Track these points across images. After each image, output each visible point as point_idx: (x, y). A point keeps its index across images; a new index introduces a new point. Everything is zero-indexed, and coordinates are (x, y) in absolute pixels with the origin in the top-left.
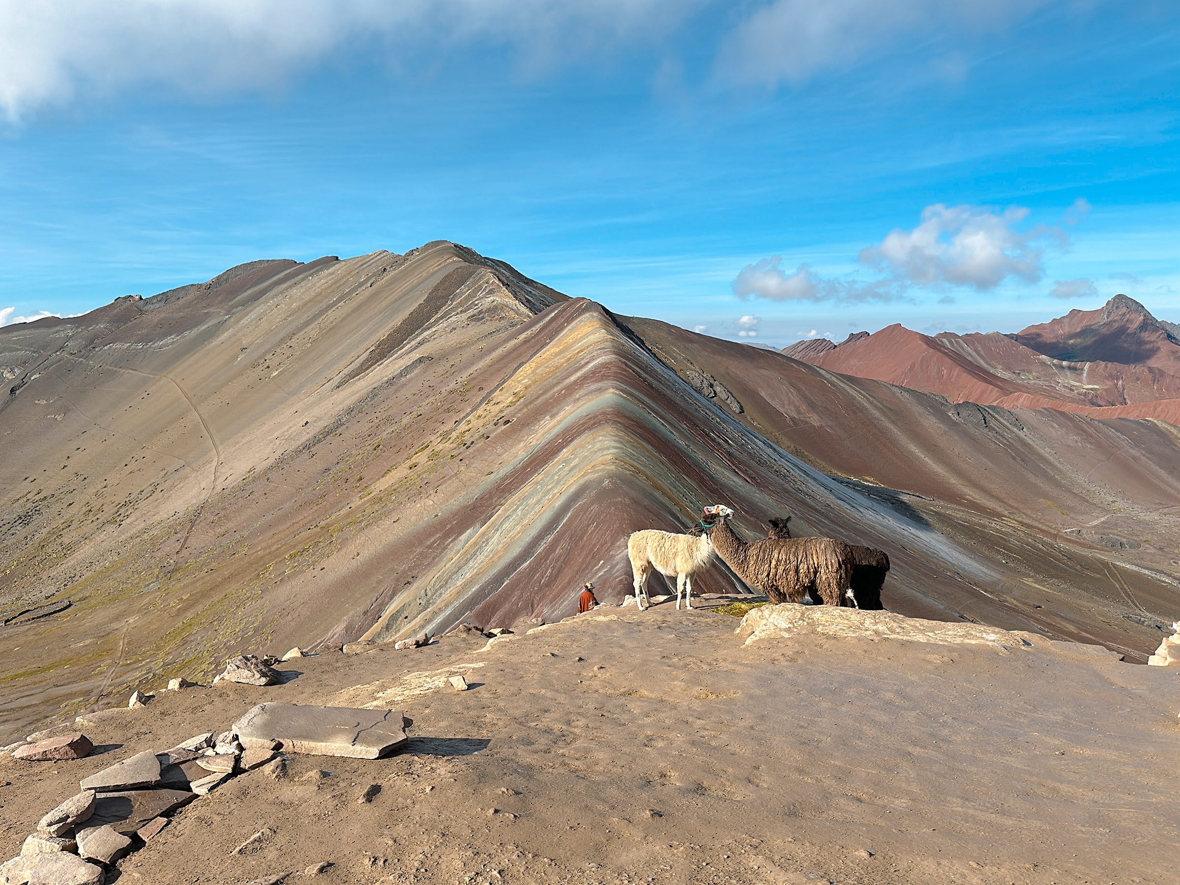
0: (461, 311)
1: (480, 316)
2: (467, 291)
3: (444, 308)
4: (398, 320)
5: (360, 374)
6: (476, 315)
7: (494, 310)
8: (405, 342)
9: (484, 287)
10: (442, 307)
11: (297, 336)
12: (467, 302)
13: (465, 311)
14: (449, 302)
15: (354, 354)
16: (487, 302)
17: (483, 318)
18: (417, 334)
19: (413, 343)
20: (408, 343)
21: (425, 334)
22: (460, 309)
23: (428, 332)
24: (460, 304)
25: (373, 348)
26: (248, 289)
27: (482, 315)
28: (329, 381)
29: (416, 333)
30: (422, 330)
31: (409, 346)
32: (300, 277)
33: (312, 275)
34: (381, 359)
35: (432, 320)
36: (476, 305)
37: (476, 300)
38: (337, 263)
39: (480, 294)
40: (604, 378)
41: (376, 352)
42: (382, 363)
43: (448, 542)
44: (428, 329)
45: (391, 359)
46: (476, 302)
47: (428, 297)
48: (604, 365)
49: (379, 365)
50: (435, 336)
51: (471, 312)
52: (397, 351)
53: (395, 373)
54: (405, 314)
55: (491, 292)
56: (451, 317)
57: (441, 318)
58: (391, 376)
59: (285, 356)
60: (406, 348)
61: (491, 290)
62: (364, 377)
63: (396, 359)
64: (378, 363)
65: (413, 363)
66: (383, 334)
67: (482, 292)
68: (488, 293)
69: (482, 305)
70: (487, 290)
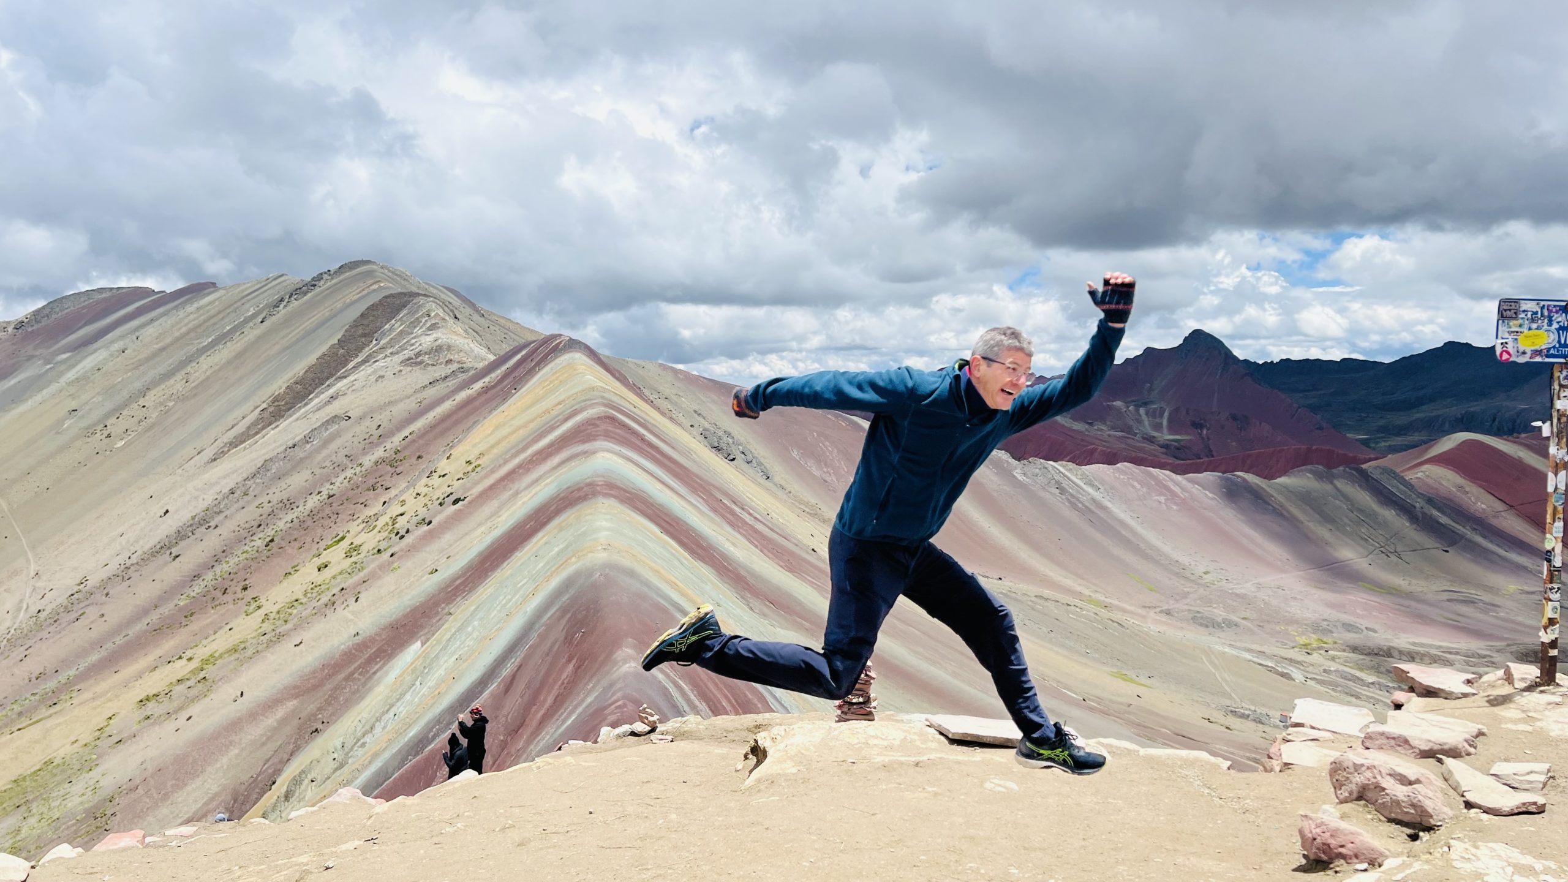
0: (391, 353)
1: (419, 360)
2: (400, 327)
3: (367, 349)
4: (299, 368)
5: (244, 441)
6: (412, 359)
7: (437, 350)
8: (310, 397)
9: (423, 321)
10: (363, 348)
11: (152, 393)
12: (399, 341)
13: (397, 353)
14: (374, 342)
15: (238, 413)
16: (427, 341)
17: (421, 363)
18: (328, 386)
19: (322, 396)
20: (316, 397)
21: (340, 385)
22: (390, 351)
23: (345, 381)
24: (390, 344)
25: (265, 405)
26: (81, 327)
27: (420, 358)
28: (199, 453)
29: (327, 383)
30: (336, 379)
31: (316, 401)
32: (159, 310)
33: (176, 307)
34: (276, 420)
35: (351, 365)
36: (413, 345)
37: (413, 338)
38: (214, 292)
39: (418, 331)
40: (591, 438)
41: (271, 409)
42: (276, 427)
43: (374, 670)
44: (345, 377)
45: (291, 419)
46: (413, 341)
47: (344, 335)
48: (591, 423)
49: (273, 429)
50: (354, 387)
51: (407, 353)
52: (300, 408)
53: (297, 439)
54: (312, 359)
55: (434, 327)
56: (377, 361)
57: (364, 362)
58: (290, 444)
59: (136, 419)
60: (313, 404)
61: (435, 324)
62: (250, 446)
63: (297, 419)
64: (273, 426)
65: (323, 424)
66: (279, 385)
67: (421, 328)
68: (429, 329)
69: (420, 345)
70: (428, 325)
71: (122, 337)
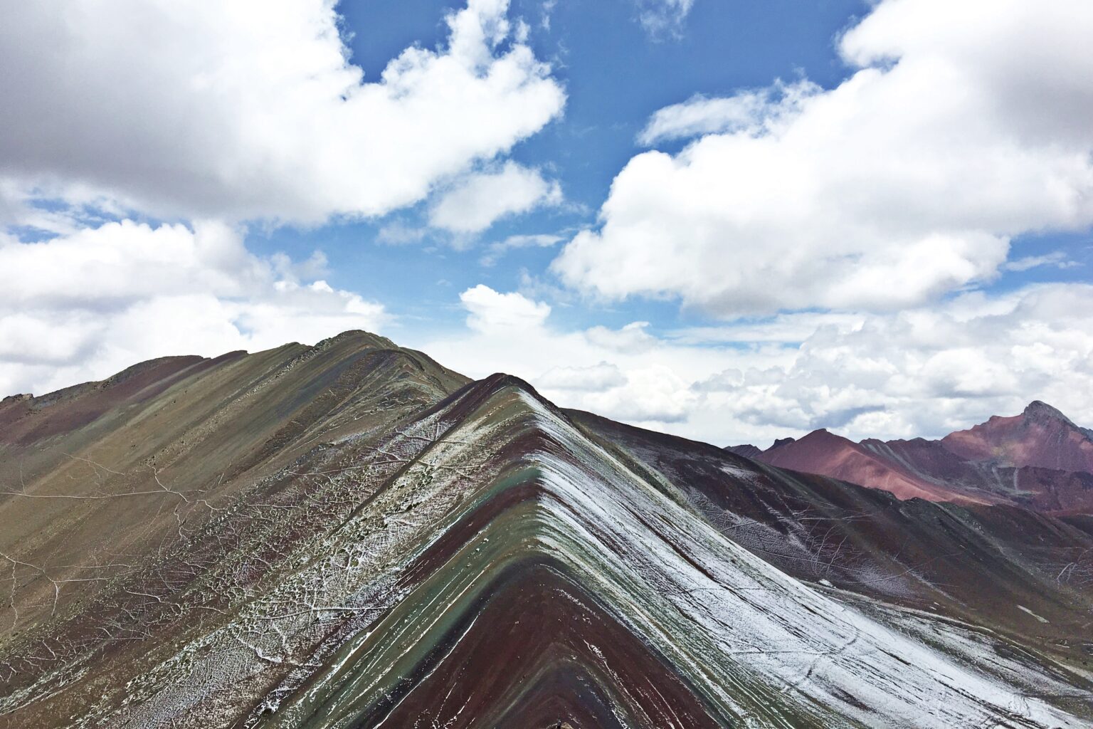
0: (370, 396)
2: (378, 376)
3: (352, 394)
6: (386, 400)
7: (406, 393)
8: (306, 430)
9: (397, 371)
10: (350, 393)
11: (191, 432)
12: (377, 387)
13: (374, 396)
14: (358, 388)
15: (251, 444)
16: (399, 385)
17: (393, 403)
18: (321, 421)
19: (315, 429)
20: (310, 430)
21: (329, 421)
22: (370, 394)
23: (333, 418)
24: (370, 389)
25: (270, 439)
26: (150, 384)
27: (392, 399)
29: (319, 420)
30: (327, 417)
31: (310, 433)
32: (205, 371)
33: (215, 370)
34: (278, 449)
35: (338, 407)
36: (386, 390)
37: (388, 384)
38: (244, 357)
39: (392, 379)
41: (274, 441)
42: (277, 455)
44: (333, 416)
45: (289, 448)
46: (388, 387)
49: (274, 456)
50: (339, 423)
51: (382, 396)
52: (297, 439)
53: (292, 462)
55: (404, 376)
56: (359, 402)
57: (348, 404)
58: (286, 466)
60: (307, 435)
61: (404, 374)
63: (293, 448)
64: (274, 454)
65: (312, 451)
66: (283, 422)
67: (395, 376)
68: (401, 377)
69: (393, 389)
70: (400, 374)
71: (174, 392)
